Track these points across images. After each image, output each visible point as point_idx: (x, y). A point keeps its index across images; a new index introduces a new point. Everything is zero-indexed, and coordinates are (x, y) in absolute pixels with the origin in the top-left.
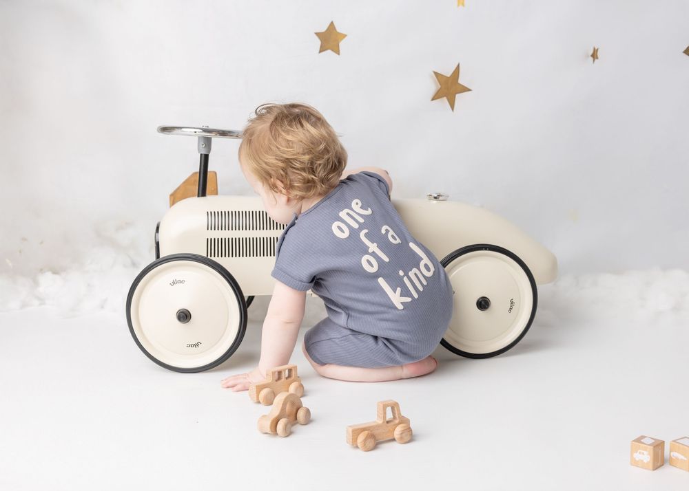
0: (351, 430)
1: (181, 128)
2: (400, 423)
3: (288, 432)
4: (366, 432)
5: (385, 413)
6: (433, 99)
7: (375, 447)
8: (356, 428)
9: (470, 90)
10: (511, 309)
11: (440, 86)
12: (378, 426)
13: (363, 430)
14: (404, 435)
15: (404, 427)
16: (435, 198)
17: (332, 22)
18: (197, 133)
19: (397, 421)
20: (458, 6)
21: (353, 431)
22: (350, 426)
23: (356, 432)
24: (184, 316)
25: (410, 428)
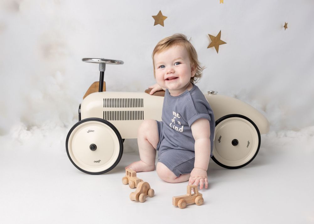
0: (175, 198)
1: (91, 59)
2: (197, 196)
3: (144, 200)
4: (182, 200)
5: (191, 191)
6: (208, 48)
7: (186, 207)
8: (177, 197)
9: (226, 43)
10: (248, 146)
11: (211, 41)
12: (187, 197)
13: (181, 198)
14: (200, 201)
15: (200, 197)
16: (211, 93)
17: (160, 11)
18: (99, 61)
19: (196, 195)
20: (220, 3)
21: (176, 199)
22: (174, 197)
23: (177, 199)
24: (93, 147)
25: (202, 198)
